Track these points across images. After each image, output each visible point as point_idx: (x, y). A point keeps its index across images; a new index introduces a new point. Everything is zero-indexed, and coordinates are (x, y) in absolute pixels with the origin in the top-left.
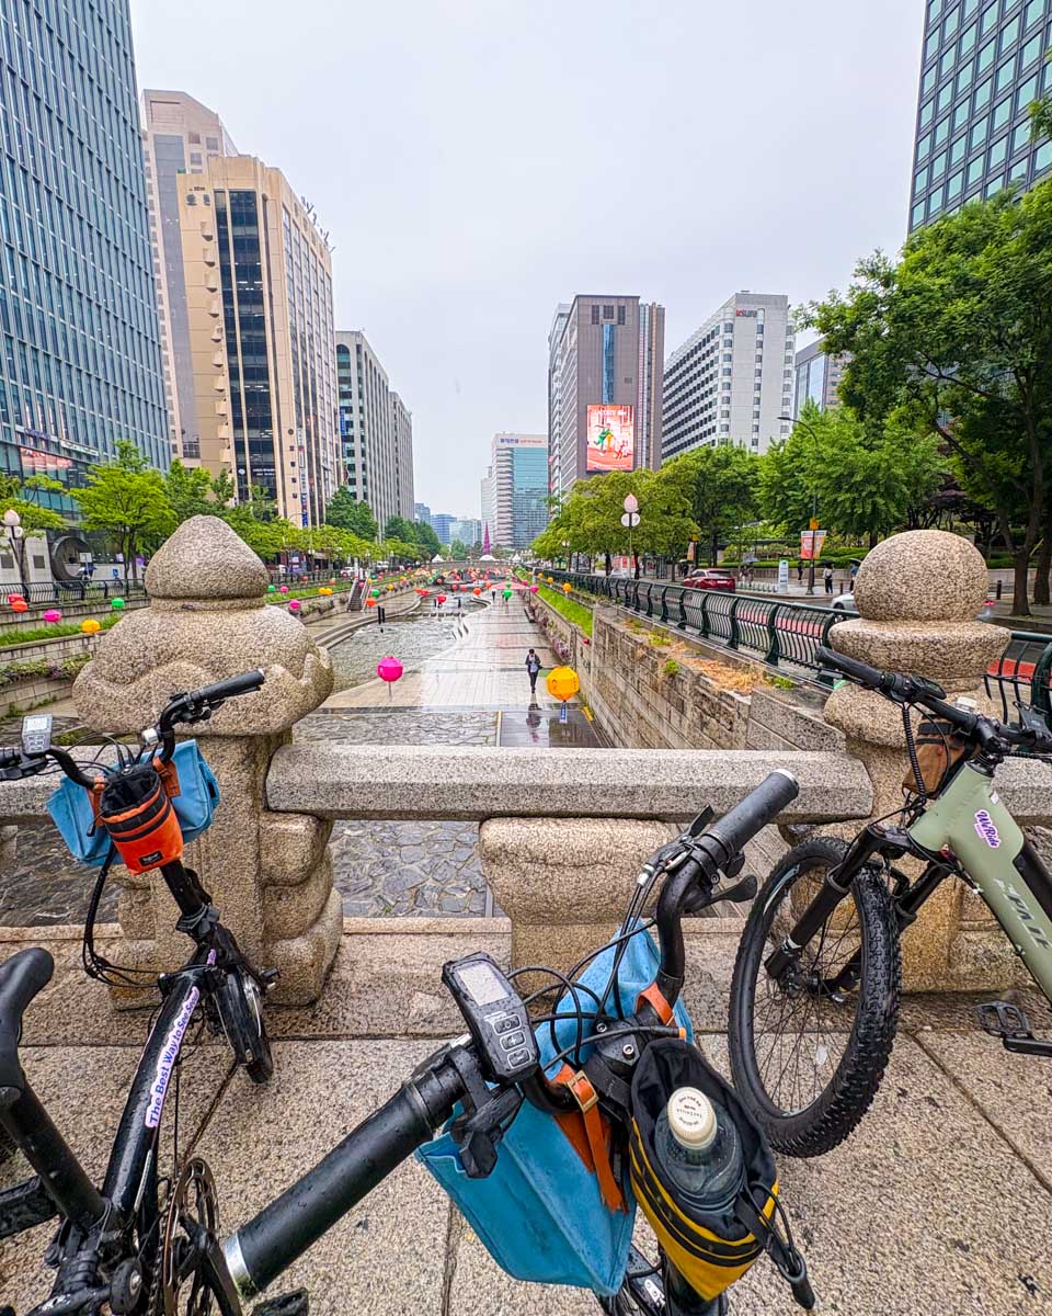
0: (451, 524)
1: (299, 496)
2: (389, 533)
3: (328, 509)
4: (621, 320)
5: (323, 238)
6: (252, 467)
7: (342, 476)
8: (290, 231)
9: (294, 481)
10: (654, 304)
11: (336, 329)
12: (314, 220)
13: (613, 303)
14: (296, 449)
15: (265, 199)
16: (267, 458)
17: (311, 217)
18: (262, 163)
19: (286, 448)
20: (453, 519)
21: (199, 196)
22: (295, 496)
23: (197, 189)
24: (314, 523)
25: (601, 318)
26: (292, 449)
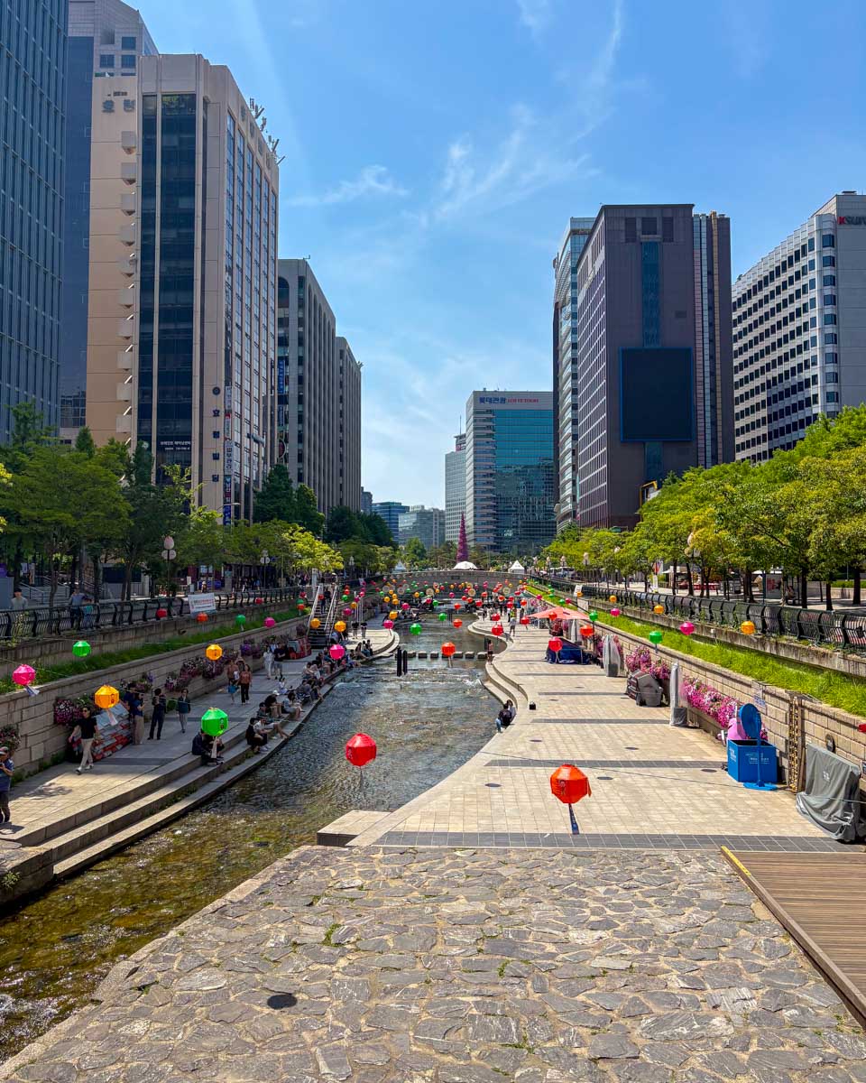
0: (401, 517)
1: (221, 479)
2: (334, 530)
3: (258, 496)
4: (668, 236)
5: (270, 146)
6: (159, 439)
7: (276, 449)
8: (234, 139)
9: (216, 457)
10: (715, 213)
11: (280, 256)
12: (263, 126)
13: (656, 214)
14: (222, 414)
15: (206, 103)
16: (180, 426)
17: (259, 122)
18: (207, 61)
19: (208, 412)
20: (405, 510)
21: (119, 102)
22: (215, 479)
23: (116, 94)
24: (237, 516)
25: (639, 233)
26: (216, 413)
